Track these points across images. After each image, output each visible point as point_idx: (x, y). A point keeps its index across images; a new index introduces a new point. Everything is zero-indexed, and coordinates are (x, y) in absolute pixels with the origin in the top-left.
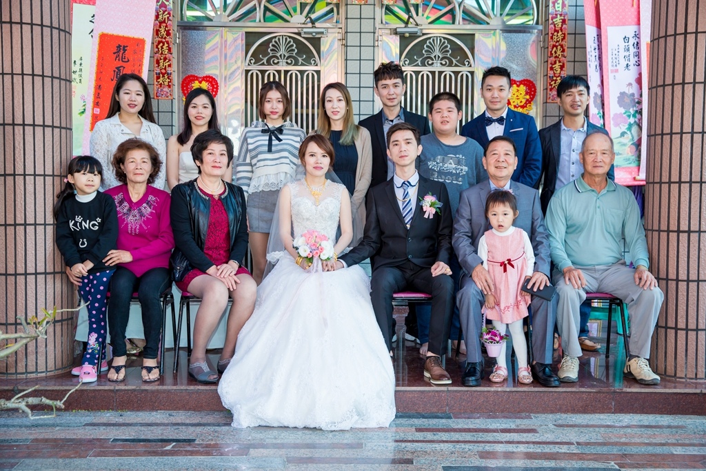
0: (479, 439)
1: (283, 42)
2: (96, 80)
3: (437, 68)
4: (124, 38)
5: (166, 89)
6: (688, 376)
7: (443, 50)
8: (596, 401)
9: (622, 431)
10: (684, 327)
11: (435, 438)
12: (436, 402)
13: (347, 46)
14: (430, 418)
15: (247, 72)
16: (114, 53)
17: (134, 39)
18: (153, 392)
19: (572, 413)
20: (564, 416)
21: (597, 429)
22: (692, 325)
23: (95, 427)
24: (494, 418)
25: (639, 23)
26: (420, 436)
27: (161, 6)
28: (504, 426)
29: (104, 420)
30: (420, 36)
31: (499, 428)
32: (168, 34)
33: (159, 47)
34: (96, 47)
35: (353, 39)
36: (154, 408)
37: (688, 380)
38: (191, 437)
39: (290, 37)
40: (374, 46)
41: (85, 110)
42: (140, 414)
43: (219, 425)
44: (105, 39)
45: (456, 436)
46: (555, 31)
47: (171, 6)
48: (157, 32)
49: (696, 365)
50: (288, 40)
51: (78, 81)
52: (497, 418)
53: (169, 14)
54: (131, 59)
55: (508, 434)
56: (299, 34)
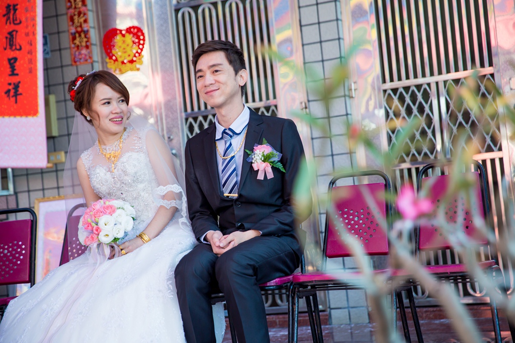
5: (84, 51)
15: (177, 11)
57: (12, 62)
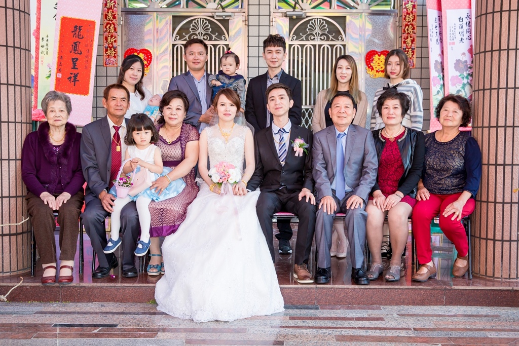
0: (338, 326)
1: (200, 23)
2: (59, 52)
3: (317, 42)
4: (79, 20)
5: (113, 59)
6: (503, 277)
7: (322, 28)
8: (431, 296)
9: (450, 320)
10: (501, 239)
11: (304, 325)
12: (307, 296)
13: (249, 26)
14: (302, 309)
15: (174, 45)
16: (72, 32)
17: (87, 21)
18: (89, 288)
19: (413, 305)
20: (406, 307)
21: (431, 318)
22: (506, 237)
23: (43, 315)
24: (351, 309)
25: (470, 7)
26: (292, 323)
28: (359, 315)
29: (51, 309)
30: (304, 18)
31: (354, 317)
32: (114, 17)
33: (107, 27)
34: (59, 27)
35: (253, 21)
36: (90, 300)
37: (503, 280)
38: (114, 323)
39: (206, 19)
40: (269, 26)
41: (50, 74)
42: (79, 304)
43: (138, 314)
44: (65, 22)
45: (320, 323)
46: (407, 13)
48: (105, 16)
49: (510, 268)
50: (205, 21)
51: (45, 53)
52: (354, 309)
53: (115, 2)
54: (85, 36)
55: (361, 322)
56: (213, 17)
57: (75, 61)
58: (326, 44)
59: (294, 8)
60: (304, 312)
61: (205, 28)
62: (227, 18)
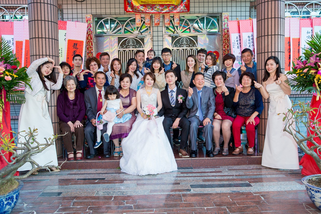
0: (202, 175)
1: (131, 40)
2: (67, 56)
3: (185, 48)
4: (76, 41)
7: (187, 41)
8: (242, 161)
9: (251, 171)
11: (187, 175)
12: (187, 163)
13: (153, 41)
15: (119, 51)
16: (73, 46)
17: (79, 41)
18: (90, 163)
19: (234, 165)
20: (231, 166)
21: (242, 170)
23: (71, 175)
24: (207, 168)
25: (253, 32)
26: (182, 175)
27: (88, 29)
28: (211, 171)
29: (74, 172)
30: (178, 37)
31: (209, 171)
32: (91, 39)
33: (88, 43)
34: (67, 44)
35: (155, 39)
36: (91, 168)
38: (104, 178)
39: (133, 38)
40: (163, 41)
42: (86, 170)
43: (113, 173)
44: (70, 42)
45: (194, 175)
46: (225, 34)
47: (92, 29)
48: (87, 38)
50: (133, 39)
51: (61, 56)
52: (209, 168)
53: (91, 32)
54: (79, 48)
55: (212, 173)
56: (137, 37)
58: (189, 48)
59: (174, 33)
60: (186, 170)
61: (133, 43)
62: (143, 38)
